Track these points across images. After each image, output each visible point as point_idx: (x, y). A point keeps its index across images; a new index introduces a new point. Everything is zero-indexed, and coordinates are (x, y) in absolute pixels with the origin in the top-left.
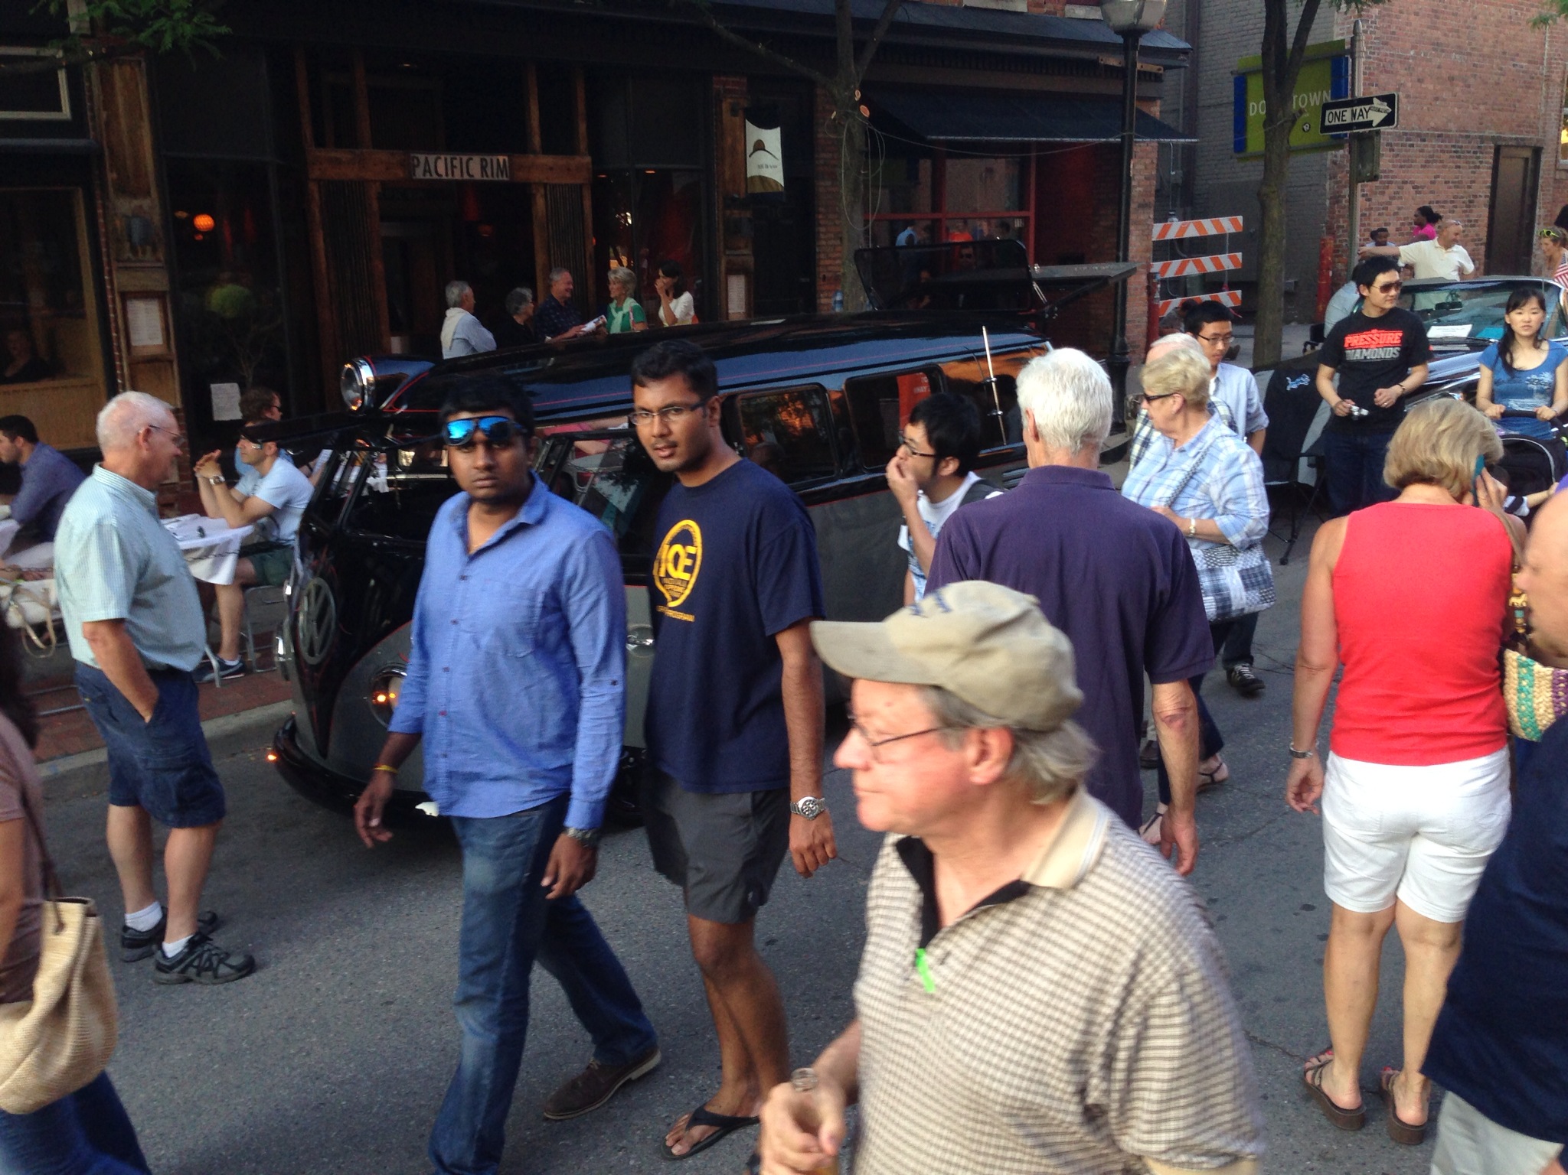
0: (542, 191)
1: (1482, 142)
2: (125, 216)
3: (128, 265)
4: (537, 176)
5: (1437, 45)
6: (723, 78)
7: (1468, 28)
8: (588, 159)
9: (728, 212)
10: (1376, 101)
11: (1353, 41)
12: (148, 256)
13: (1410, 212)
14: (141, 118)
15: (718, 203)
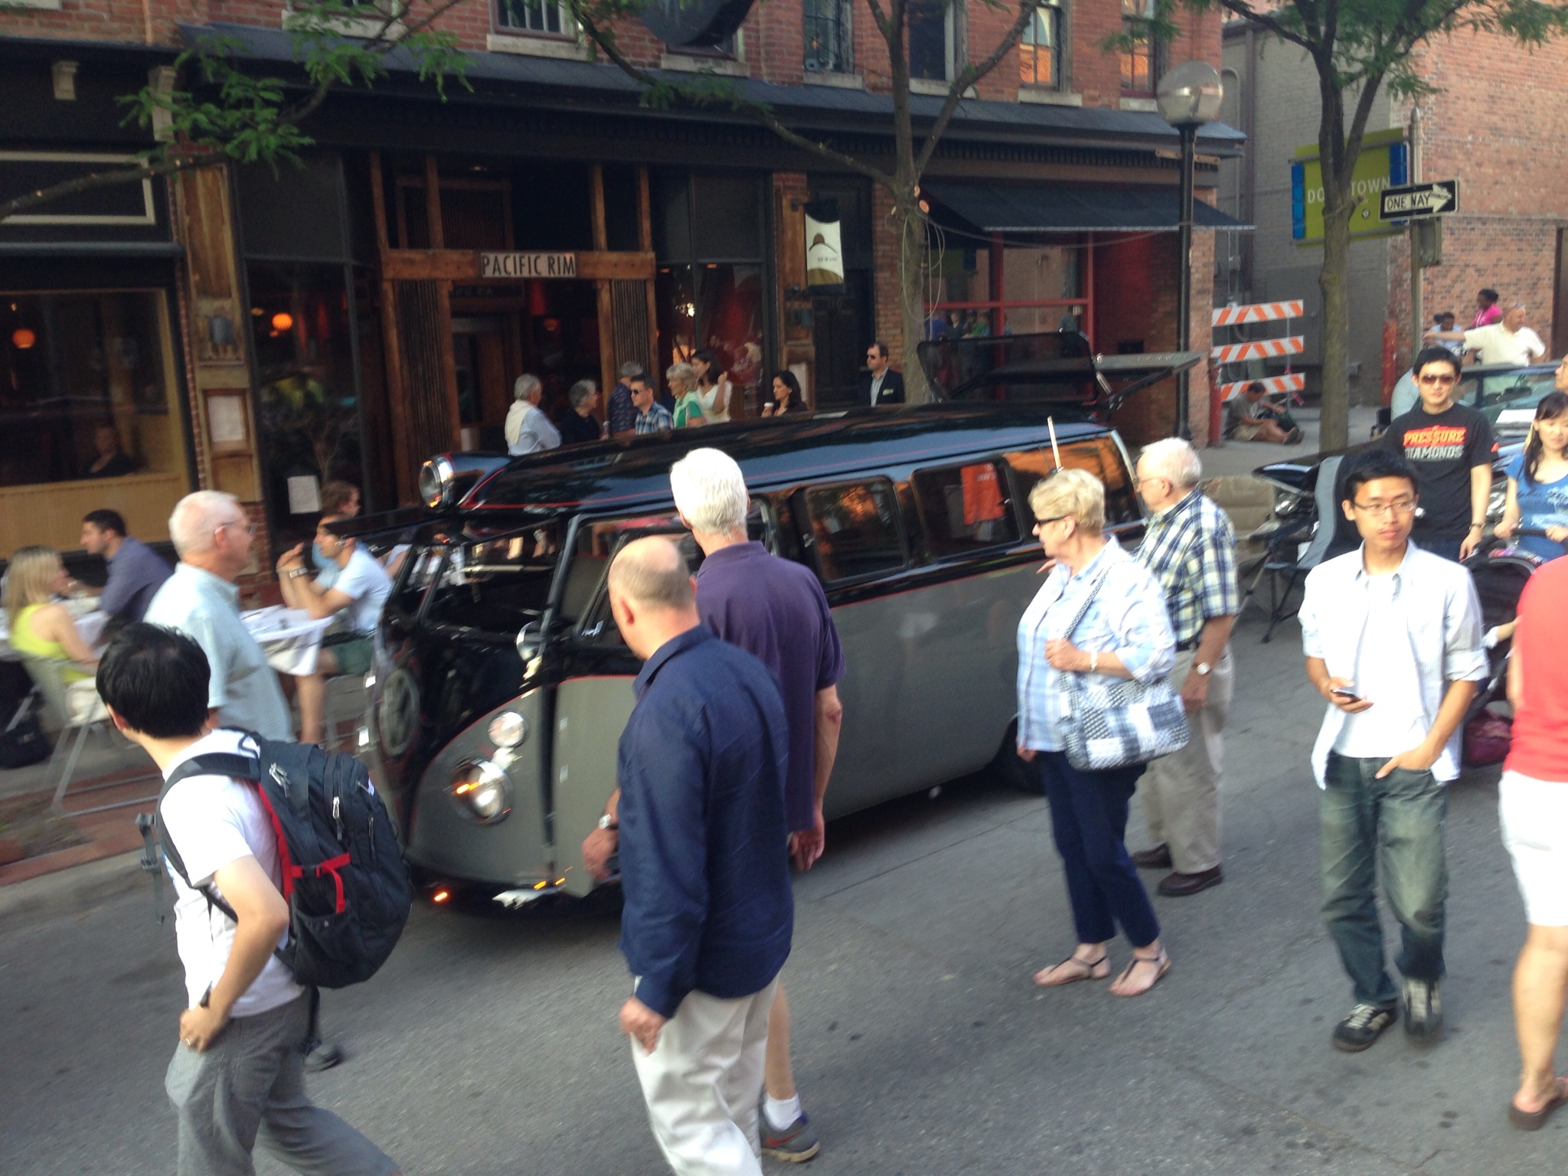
0: (607, 286)
1: (1545, 225)
2: (206, 317)
3: (209, 363)
4: (602, 273)
5: (1495, 131)
6: (783, 176)
7: (1526, 112)
8: (651, 255)
9: (788, 304)
10: (1436, 189)
11: (1411, 128)
12: (230, 355)
13: (1473, 294)
14: (223, 222)
15: (779, 296)
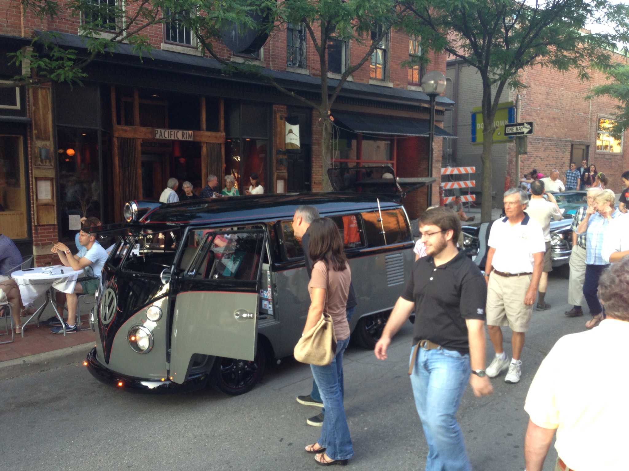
0: (205, 145)
1: (566, 142)
2: (39, 148)
3: (40, 167)
4: (204, 139)
5: (548, 106)
6: (277, 106)
7: (560, 99)
8: (224, 134)
9: (278, 156)
10: (525, 125)
11: (517, 102)
12: (48, 164)
14: (49, 111)
15: (274, 152)
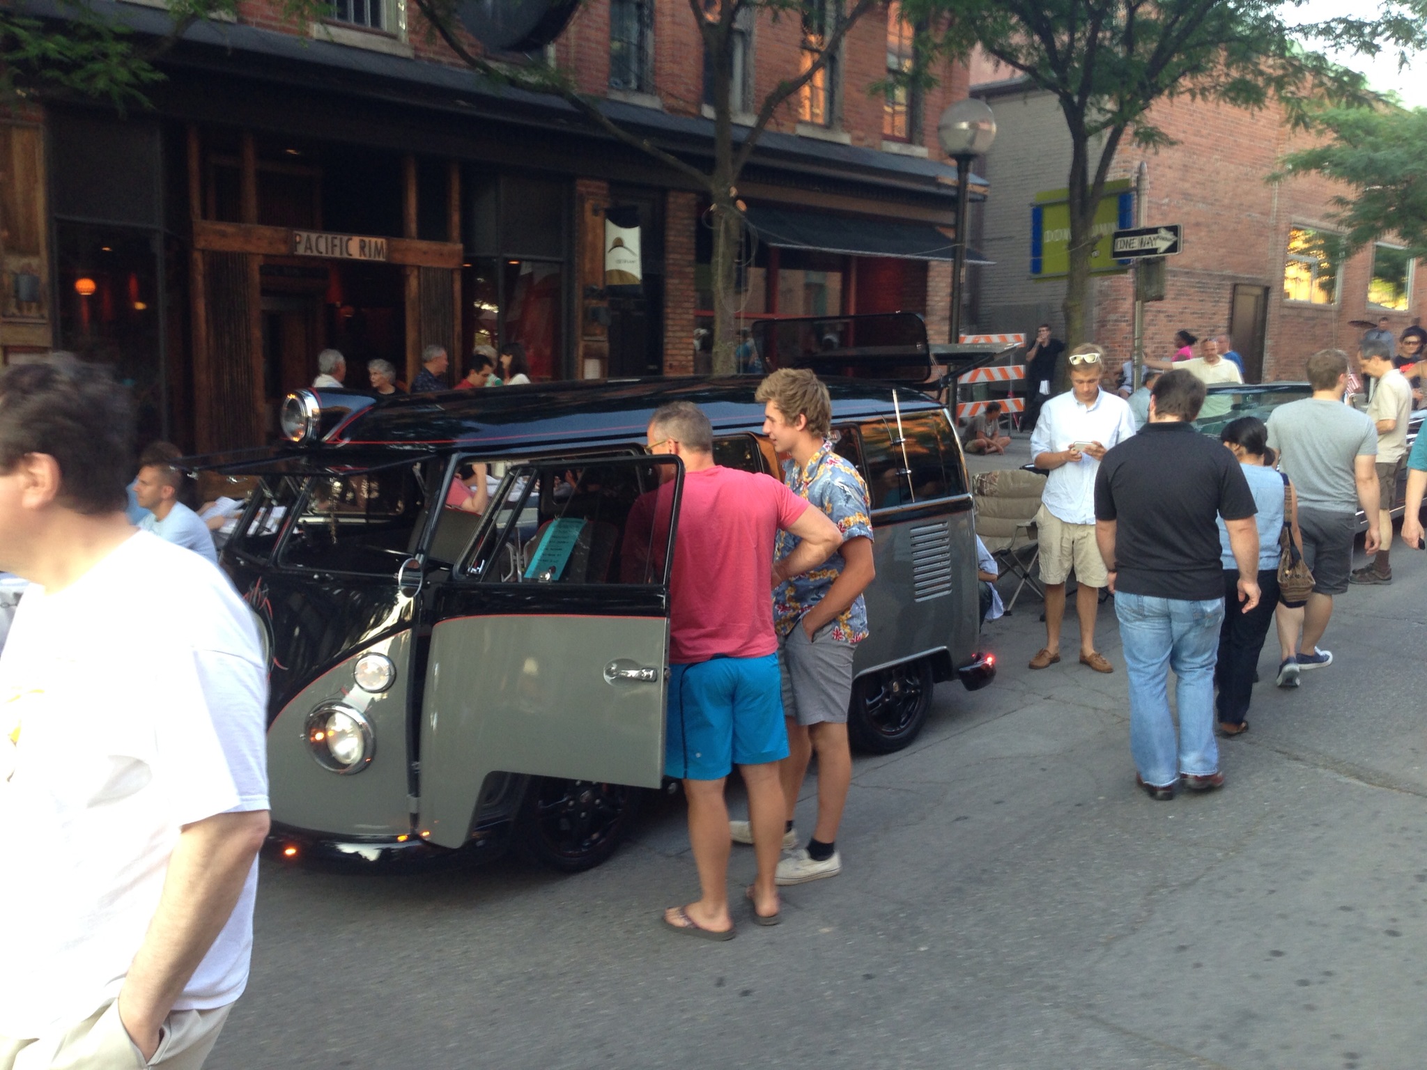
0: (416, 273)
1: (1224, 280)
2: (14, 274)
3: (12, 320)
4: (411, 259)
5: (1186, 196)
6: (587, 182)
7: (1212, 181)
8: (460, 246)
9: (587, 302)
10: (1163, 233)
11: (1139, 180)
12: (34, 313)
14: (36, 181)
15: (578, 292)
